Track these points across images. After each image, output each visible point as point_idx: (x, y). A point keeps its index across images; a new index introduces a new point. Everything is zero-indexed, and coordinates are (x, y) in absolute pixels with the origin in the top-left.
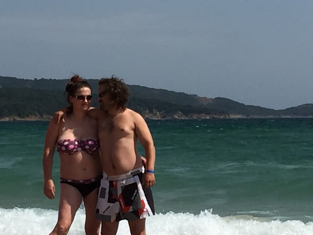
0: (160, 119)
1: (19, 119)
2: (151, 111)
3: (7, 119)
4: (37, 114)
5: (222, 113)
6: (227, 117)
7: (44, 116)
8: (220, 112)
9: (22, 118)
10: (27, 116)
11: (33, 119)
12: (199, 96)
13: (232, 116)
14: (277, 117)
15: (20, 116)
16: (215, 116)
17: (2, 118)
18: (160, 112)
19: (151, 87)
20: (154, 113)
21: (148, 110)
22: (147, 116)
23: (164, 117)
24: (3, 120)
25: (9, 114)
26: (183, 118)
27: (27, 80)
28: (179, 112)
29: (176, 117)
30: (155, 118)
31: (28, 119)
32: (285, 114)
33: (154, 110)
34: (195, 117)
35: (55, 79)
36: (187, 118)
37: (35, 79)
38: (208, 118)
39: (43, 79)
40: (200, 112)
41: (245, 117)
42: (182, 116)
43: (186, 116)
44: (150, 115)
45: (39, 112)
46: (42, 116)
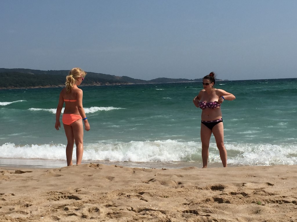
0: (100, 85)
1: (42, 87)
2: (96, 83)
3: (37, 87)
4: (49, 85)
5: (125, 82)
6: (127, 84)
7: (52, 86)
8: (124, 82)
9: (43, 87)
10: (46, 86)
11: (48, 87)
12: (115, 76)
13: (130, 84)
14: (147, 83)
15: (42, 86)
16: (122, 84)
17: (35, 87)
18: (100, 82)
19: (96, 73)
20: (97, 83)
21: (95, 82)
22: (95, 84)
23: (102, 85)
24: (35, 88)
25: (38, 85)
26: (109, 85)
27: (45, 71)
28: (108, 83)
29: (107, 85)
30: (98, 85)
31: (45, 87)
32: (150, 82)
33: (97, 82)
34: (114, 84)
35: (56, 70)
36: (111, 85)
37: (48, 70)
38: (120, 84)
39: (51, 70)
40: (116, 82)
41: (134, 84)
42: (109, 84)
43: (111, 84)
44: (96, 84)
45: (50, 84)
46: (51, 86)
